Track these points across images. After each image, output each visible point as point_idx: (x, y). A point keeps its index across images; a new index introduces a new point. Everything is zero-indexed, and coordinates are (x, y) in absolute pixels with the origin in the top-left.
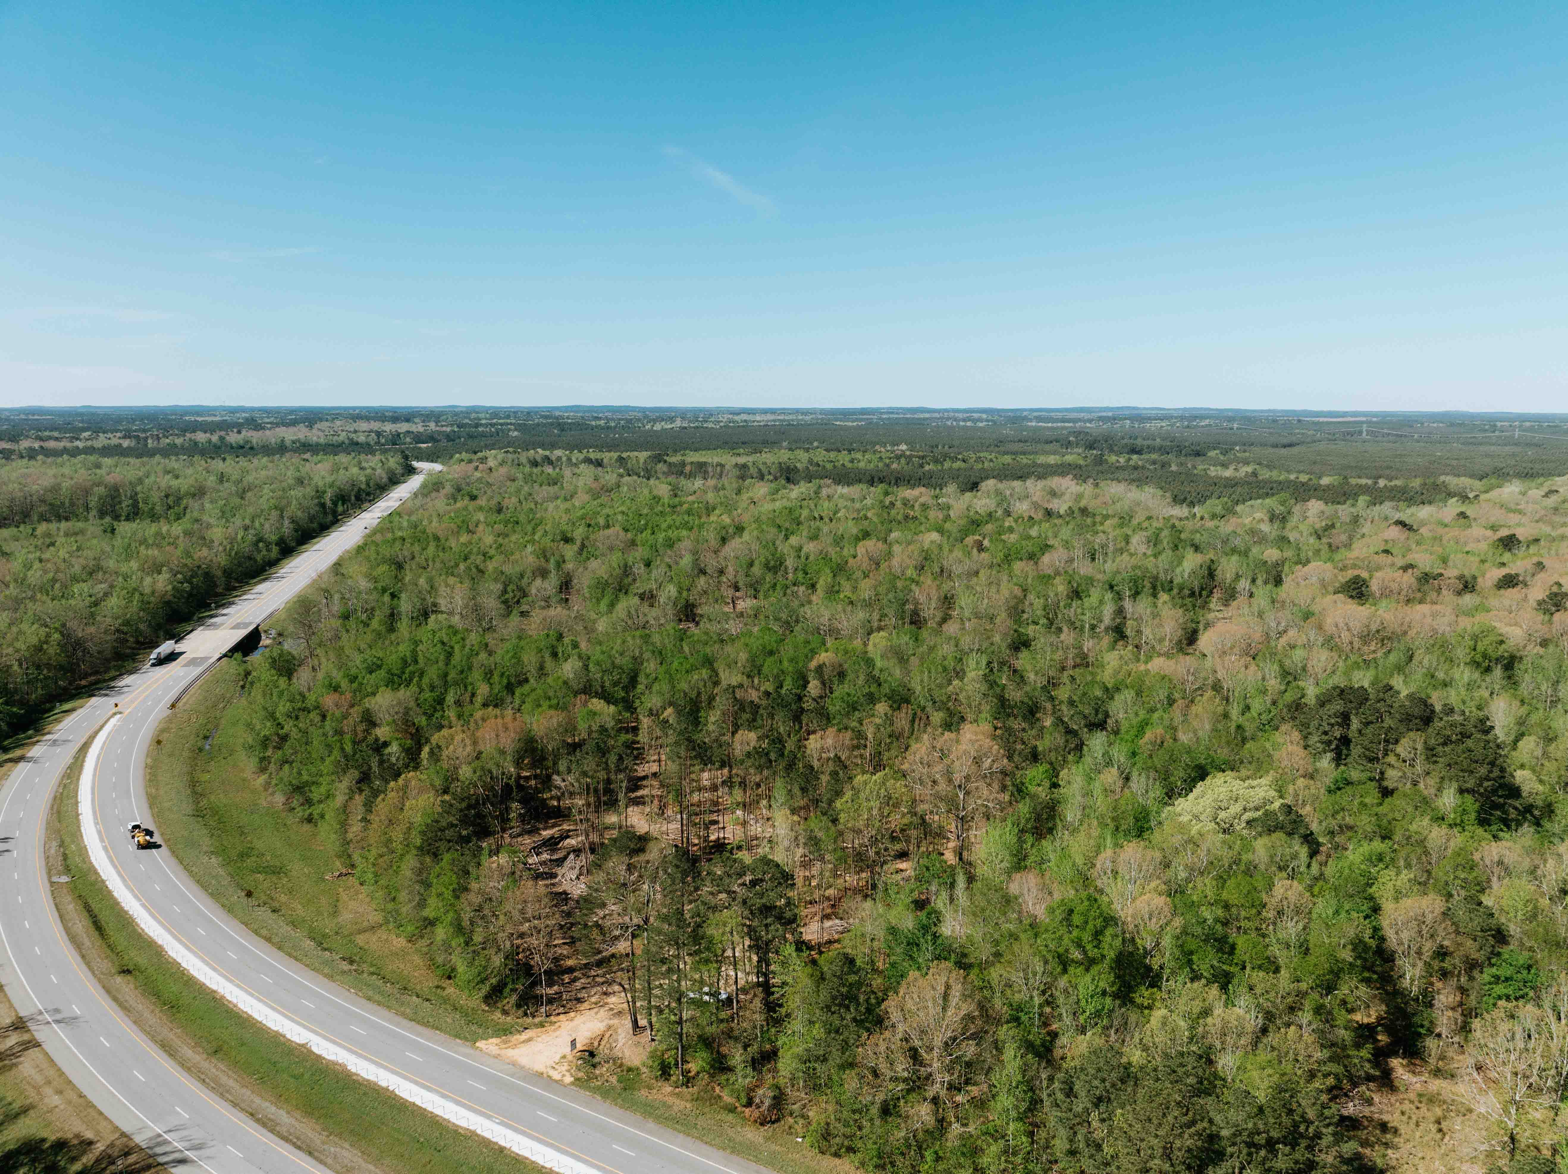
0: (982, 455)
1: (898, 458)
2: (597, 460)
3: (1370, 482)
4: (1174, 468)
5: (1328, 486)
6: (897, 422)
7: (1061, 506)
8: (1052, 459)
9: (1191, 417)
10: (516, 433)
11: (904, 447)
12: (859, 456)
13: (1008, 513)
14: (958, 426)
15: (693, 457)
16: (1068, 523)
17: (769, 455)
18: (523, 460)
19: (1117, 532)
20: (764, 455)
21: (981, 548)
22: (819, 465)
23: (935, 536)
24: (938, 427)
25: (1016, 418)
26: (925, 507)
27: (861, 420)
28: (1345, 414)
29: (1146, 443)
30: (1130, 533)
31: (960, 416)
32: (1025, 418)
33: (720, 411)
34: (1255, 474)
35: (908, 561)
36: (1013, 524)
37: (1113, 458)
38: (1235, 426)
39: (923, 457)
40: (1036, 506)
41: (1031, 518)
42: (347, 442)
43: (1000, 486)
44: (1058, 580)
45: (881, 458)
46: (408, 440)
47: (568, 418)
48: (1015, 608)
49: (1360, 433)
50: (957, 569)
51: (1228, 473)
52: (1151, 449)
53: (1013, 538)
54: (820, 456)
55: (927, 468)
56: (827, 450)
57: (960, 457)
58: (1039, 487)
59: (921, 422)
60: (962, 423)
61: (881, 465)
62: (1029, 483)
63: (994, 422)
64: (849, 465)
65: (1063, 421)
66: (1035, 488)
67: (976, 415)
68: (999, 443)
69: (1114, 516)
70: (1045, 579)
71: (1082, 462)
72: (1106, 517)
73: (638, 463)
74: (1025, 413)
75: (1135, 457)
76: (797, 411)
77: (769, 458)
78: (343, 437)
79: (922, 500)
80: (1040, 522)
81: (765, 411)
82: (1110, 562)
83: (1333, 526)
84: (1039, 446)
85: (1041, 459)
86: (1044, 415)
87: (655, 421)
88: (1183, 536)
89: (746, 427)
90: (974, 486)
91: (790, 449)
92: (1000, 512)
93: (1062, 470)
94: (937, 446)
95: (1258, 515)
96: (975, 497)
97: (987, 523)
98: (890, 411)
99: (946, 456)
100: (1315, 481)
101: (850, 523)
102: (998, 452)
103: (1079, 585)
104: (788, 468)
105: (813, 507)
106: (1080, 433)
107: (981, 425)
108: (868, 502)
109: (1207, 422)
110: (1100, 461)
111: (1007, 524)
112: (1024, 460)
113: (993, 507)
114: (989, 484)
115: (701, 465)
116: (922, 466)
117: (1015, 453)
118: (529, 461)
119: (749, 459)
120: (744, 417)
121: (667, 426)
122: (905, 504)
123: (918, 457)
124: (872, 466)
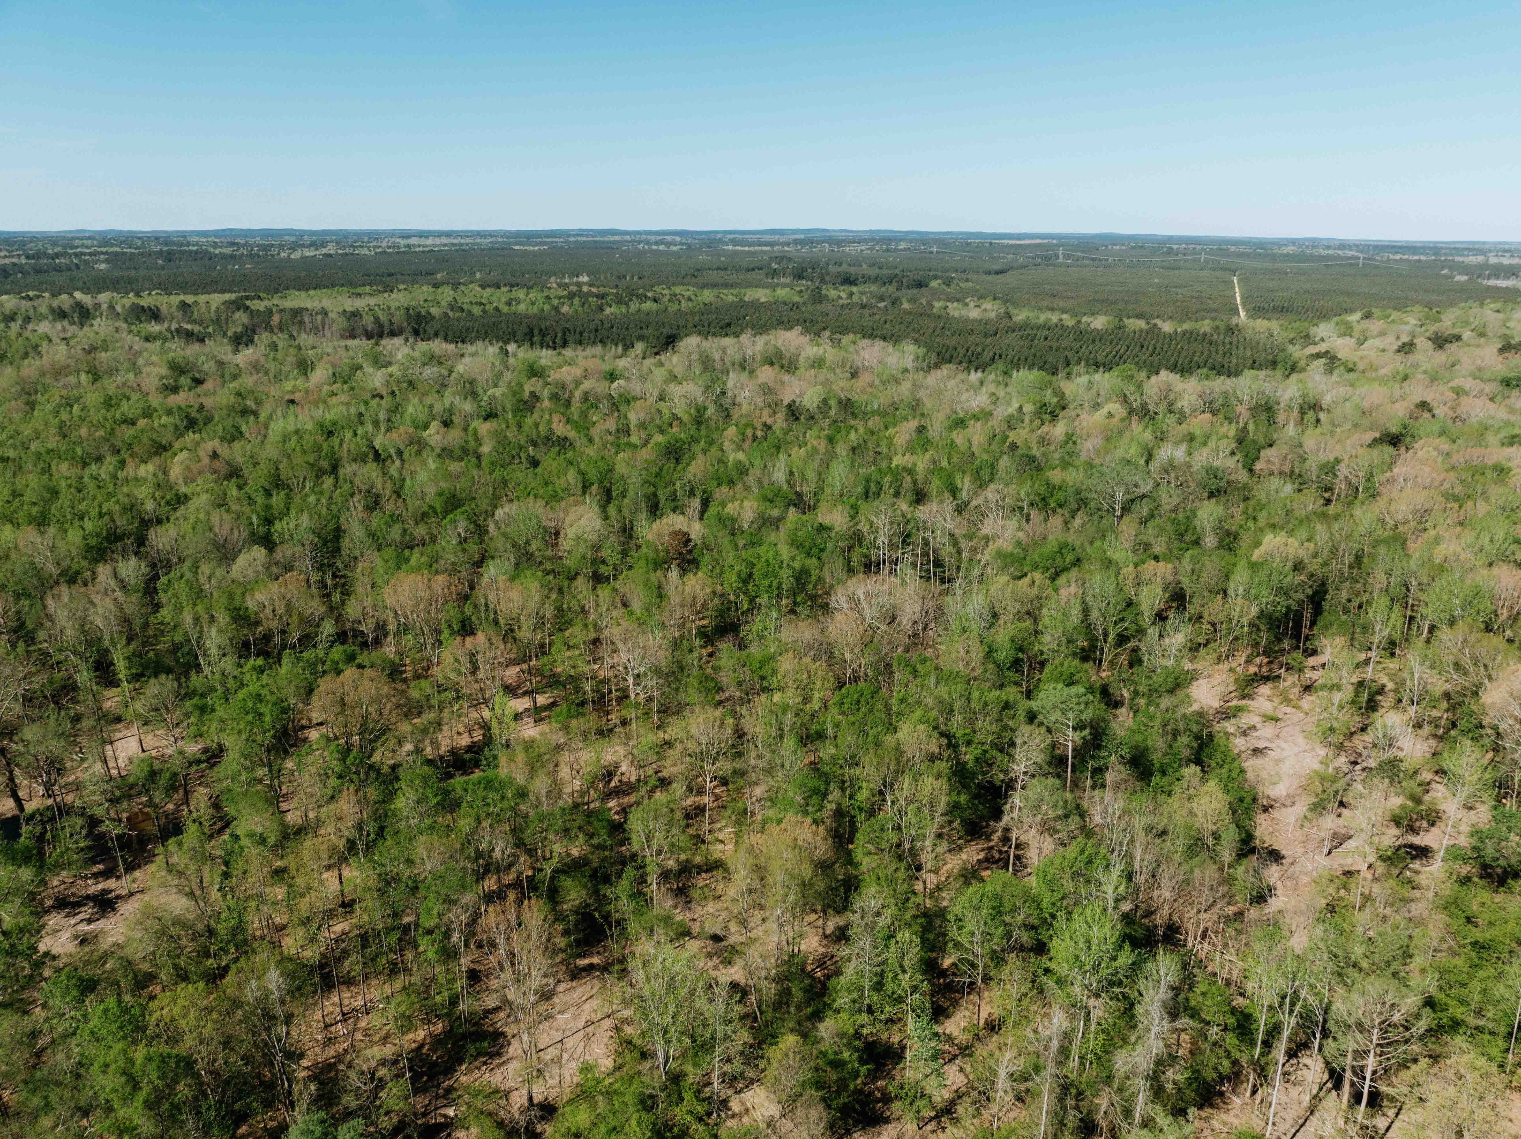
0: (678, 290)
1: (571, 296)
4: (906, 305)
6: (584, 245)
7: (805, 391)
8: (762, 295)
11: (585, 279)
12: (521, 294)
14: (652, 251)
15: (297, 300)
17: (401, 295)
20: (394, 296)
22: (462, 310)
24: (627, 251)
25: (710, 241)
27: (545, 243)
29: (857, 270)
31: (653, 238)
32: (720, 241)
34: (1008, 314)
37: (833, 293)
38: (935, 250)
39: (602, 296)
40: (768, 395)
43: (706, 345)
45: (548, 298)
49: (1057, 256)
51: (971, 312)
52: (867, 279)
54: (470, 295)
55: (608, 311)
56: (483, 287)
57: (650, 294)
58: (758, 348)
60: (654, 247)
61: (547, 307)
63: (689, 246)
64: (505, 309)
65: (761, 244)
67: (669, 238)
68: (696, 275)
71: (796, 299)
73: (207, 310)
74: (719, 236)
75: (854, 289)
77: (399, 299)
84: (742, 276)
85: (748, 295)
86: (739, 238)
87: (301, 246)
89: (406, 253)
90: (670, 341)
94: (625, 277)
96: (671, 377)
98: (581, 233)
99: (633, 294)
102: (696, 285)
104: (419, 315)
106: (782, 258)
107: (674, 248)
109: (904, 245)
110: (818, 296)
112: (730, 296)
113: (700, 398)
114: (691, 343)
115: (297, 313)
116: (601, 309)
117: (714, 285)
118: (52, 310)
119: (373, 301)
120: (413, 241)
121: (309, 253)
122: (555, 397)
123: (597, 296)
124: (535, 310)
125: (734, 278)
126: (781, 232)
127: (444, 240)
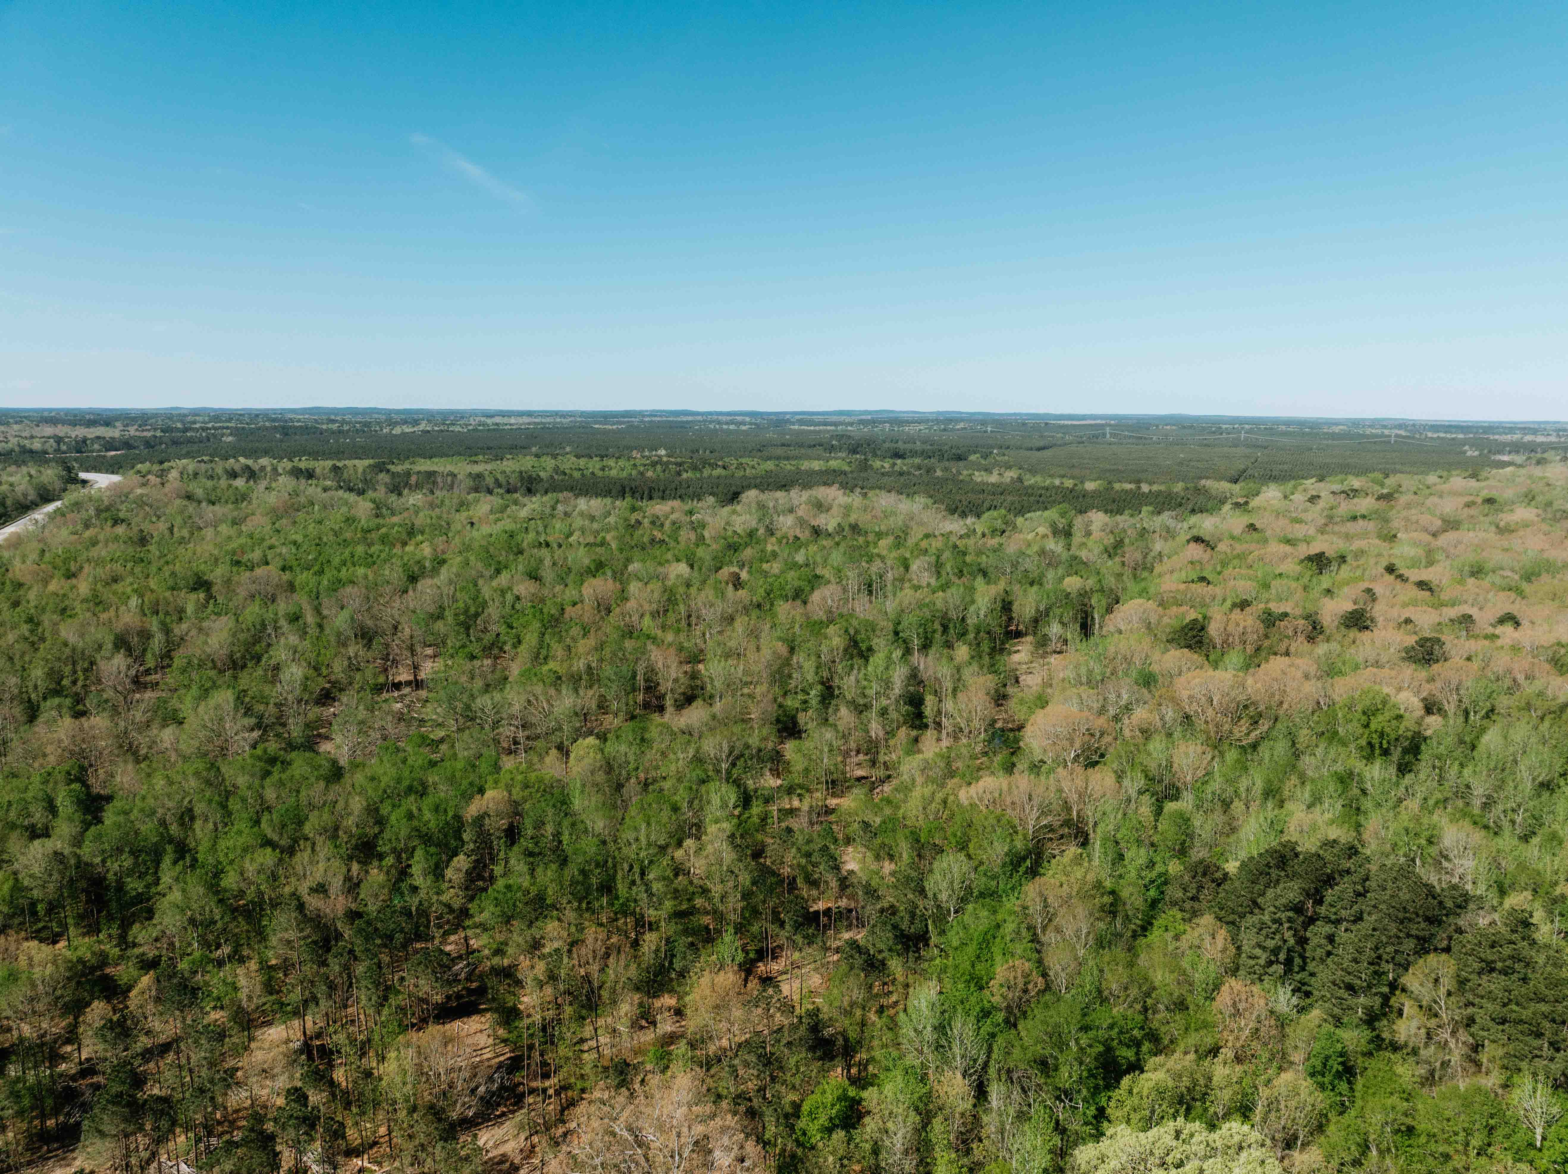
0: (743, 460)
1: (654, 464)
2: (307, 470)
3: (1132, 486)
4: (939, 473)
5: (1094, 492)
6: (659, 425)
7: (829, 522)
8: (816, 465)
9: (947, 420)
10: (230, 439)
11: (662, 452)
12: (611, 462)
13: (771, 532)
14: (722, 430)
15: (424, 465)
16: (838, 544)
17: (510, 463)
18: (219, 470)
19: (894, 554)
20: (505, 463)
21: (737, 583)
22: (565, 474)
23: (682, 568)
24: (700, 430)
25: (779, 421)
26: (677, 526)
28: (1084, 417)
29: (909, 446)
30: (908, 555)
31: (724, 419)
32: (788, 421)
33: (474, 413)
34: (1020, 479)
35: (647, 607)
36: (776, 548)
37: (877, 464)
38: (989, 429)
39: (681, 464)
40: (801, 522)
41: (797, 538)
42: (17, 449)
43: (763, 497)
44: (831, 630)
45: (635, 465)
46: (96, 446)
47: (299, 421)
48: (779, 671)
49: (1104, 435)
50: (708, 614)
51: (993, 478)
52: (914, 454)
53: (775, 567)
54: (569, 463)
55: (685, 475)
56: (578, 457)
57: (720, 463)
58: (804, 498)
59: (683, 426)
60: (725, 427)
61: (634, 473)
62: (794, 493)
64: (600, 474)
65: (825, 424)
66: (798, 497)
67: (739, 418)
68: (761, 450)
69: (887, 534)
70: (817, 628)
71: (846, 468)
72: (880, 535)
73: (356, 472)
74: (788, 416)
75: (899, 461)
76: (556, 414)
77: (510, 466)
78: (13, 442)
79: (673, 517)
80: (806, 545)
81: (521, 414)
82: (891, 597)
83: (1122, 541)
84: (803, 451)
85: (805, 465)
86: (806, 418)
87: (396, 423)
88: (968, 559)
89: (497, 430)
90: (734, 497)
91: (537, 456)
92: (761, 531)
93: (828, 478)
94: (697, 452)
95: (1041, 530)
96: (734, 512)
97: (746, 545)
98: (653, 413)
99: (705, 463)
100: (1079, 487)
101: (582, 551)
102: (761, 458)
103: (857, 632)
104: (530, 477)
105: (541, 529)
106: (842, 436)
107: (744, 428)
108: (612, 519)
109: (961, 425)
110: (864, 466)
111: (769, 548)
112: (788, 466)
113: (754, 524)
114: (751, 495)
115: (431, 474)
116: (679, 474)
117: (778, 458)
118: (226, 471)
119: (489, 467)
120: (498, 420)
121: (408, 429)
122: (653, 523)
123: (676, 464)
124: (624, 474)
125: (792, 452)
126: (849, 413)
127: (526, 420)
